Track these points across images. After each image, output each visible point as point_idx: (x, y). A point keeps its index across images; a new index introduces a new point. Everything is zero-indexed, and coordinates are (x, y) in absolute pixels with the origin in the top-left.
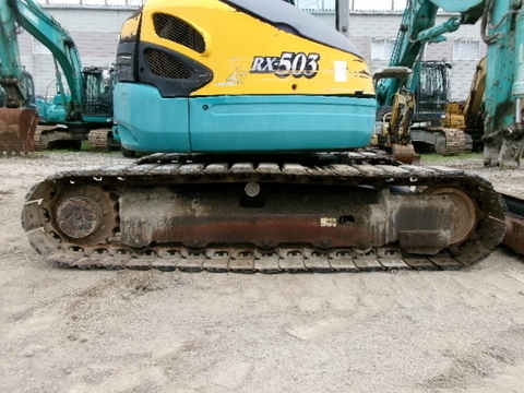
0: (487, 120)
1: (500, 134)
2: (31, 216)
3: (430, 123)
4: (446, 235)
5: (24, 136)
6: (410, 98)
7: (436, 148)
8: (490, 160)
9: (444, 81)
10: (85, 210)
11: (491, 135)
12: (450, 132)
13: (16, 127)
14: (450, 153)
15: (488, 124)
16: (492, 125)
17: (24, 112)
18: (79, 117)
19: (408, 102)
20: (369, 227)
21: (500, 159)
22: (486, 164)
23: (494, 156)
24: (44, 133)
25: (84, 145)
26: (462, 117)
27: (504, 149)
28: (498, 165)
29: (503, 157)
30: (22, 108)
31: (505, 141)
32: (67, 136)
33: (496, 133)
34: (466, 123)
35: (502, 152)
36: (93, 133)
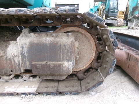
0: (129, 13)
1: (133, 17)
3: (114, 18)
4: (68, 66)
6: (103, 6)
7: (115, 25)
8: (130, 27)
9: (118, 4)
11: (130, 18)
12: (119, 20)
14: (119, 26)
15: (130, 14)
16: (131, 14)
19: (103, 8)
20: (7, 59)
21: (133, 26)
22: (128, 28)
23: (131, 25)
26: (123, 15)
27: (135, 22)
28: (132, 28)
29: (134, 25)
31: (135, 20)
33: (132, 17)
34: (124, 17)
35: (134, 24)
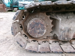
2: (16, 28)
5: (4, 9)
10: (41, 24)
13: (2, 7)
17: (3, 5)
18: (12, 6)
24: (7, 9)
25: (13, 11)
30: (3, 4)
32: (11, 9)
36: (15, 9)
